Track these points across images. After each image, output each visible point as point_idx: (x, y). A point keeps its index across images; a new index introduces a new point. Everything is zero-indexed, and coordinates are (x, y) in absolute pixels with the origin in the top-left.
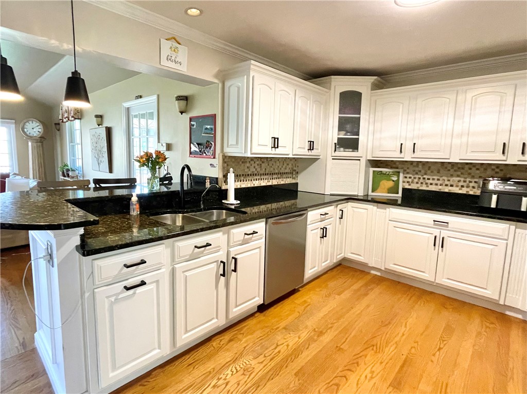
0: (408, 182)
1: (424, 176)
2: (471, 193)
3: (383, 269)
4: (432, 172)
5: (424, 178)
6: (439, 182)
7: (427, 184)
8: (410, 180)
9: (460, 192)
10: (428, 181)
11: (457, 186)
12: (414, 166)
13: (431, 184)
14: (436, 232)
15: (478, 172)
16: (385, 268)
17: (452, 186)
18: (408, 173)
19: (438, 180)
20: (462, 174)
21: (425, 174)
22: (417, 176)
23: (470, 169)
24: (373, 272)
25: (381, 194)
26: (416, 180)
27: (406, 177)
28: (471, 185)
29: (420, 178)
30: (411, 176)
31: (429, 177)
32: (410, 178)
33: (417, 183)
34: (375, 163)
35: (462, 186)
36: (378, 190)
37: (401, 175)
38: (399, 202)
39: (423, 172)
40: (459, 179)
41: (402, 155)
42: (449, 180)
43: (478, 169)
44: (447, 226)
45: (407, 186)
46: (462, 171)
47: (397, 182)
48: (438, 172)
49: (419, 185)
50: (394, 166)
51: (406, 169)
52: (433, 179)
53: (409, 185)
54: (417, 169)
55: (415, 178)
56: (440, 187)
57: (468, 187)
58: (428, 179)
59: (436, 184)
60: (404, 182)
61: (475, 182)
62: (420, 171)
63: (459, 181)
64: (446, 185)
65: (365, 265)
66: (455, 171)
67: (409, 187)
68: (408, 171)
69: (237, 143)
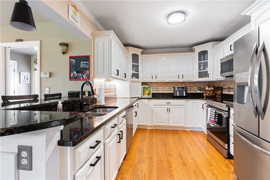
0: (153, 90)
1: (158, 88)
2: (170, 92)
3: (152, 126)
4: (160, 86)
5: (158, 89)
6: (162, 90)
7: (158, 90)
8: (154, 90)
9: (168, 92)
10: (159, 90)
11: (167, 90)
12: (154, 84)
13: (160, 90)
14: (167, 107)
15: (171, 85)
16: (153, 125)
17: (165, 90)
18: (153, 87)
19: (162, 89)
20: (167, 86)
21: (158, 87)
22: (155, 88)
23: (169, 84)
24: (148, 128)
25: (146, 96)
26: (155, 90)
27: (152, 89)
28: (170, 89)
29: (156, 89)
30: (154, 88)
31: (159, 88)
32: (154, 89)
33: (156, 90)
34: (143, 84)
35: (168, 90)
36: (145, 94)
37: (151, 88)
38: (151, 98)
39: (157, 87)
40: (167, 88)
41: (152, 80)
42: (164, 89)
43: (171, 84)
44: (170, 104)
45: (153, 92)
46: (167, 85)
47: (150, 91)
48: (161, 86)
49: (156, 91)
50: (148, 84)
51: (152, 85)
52: (160, 89)
53: (154, 91)
54: (155, 85)
55: (155, 89)
56: (162, 91)
57: (169, 90)
58: (159, 89)
59: (161, 90)
60: (152, 91)
61: (171, 89)
62: (156, 86)
63: (167, 89)
64: (164, 90)
65: (146, 126)
66: (166, 85)
67: (154, 92)
68: (153, 86)
69: (103, 71)
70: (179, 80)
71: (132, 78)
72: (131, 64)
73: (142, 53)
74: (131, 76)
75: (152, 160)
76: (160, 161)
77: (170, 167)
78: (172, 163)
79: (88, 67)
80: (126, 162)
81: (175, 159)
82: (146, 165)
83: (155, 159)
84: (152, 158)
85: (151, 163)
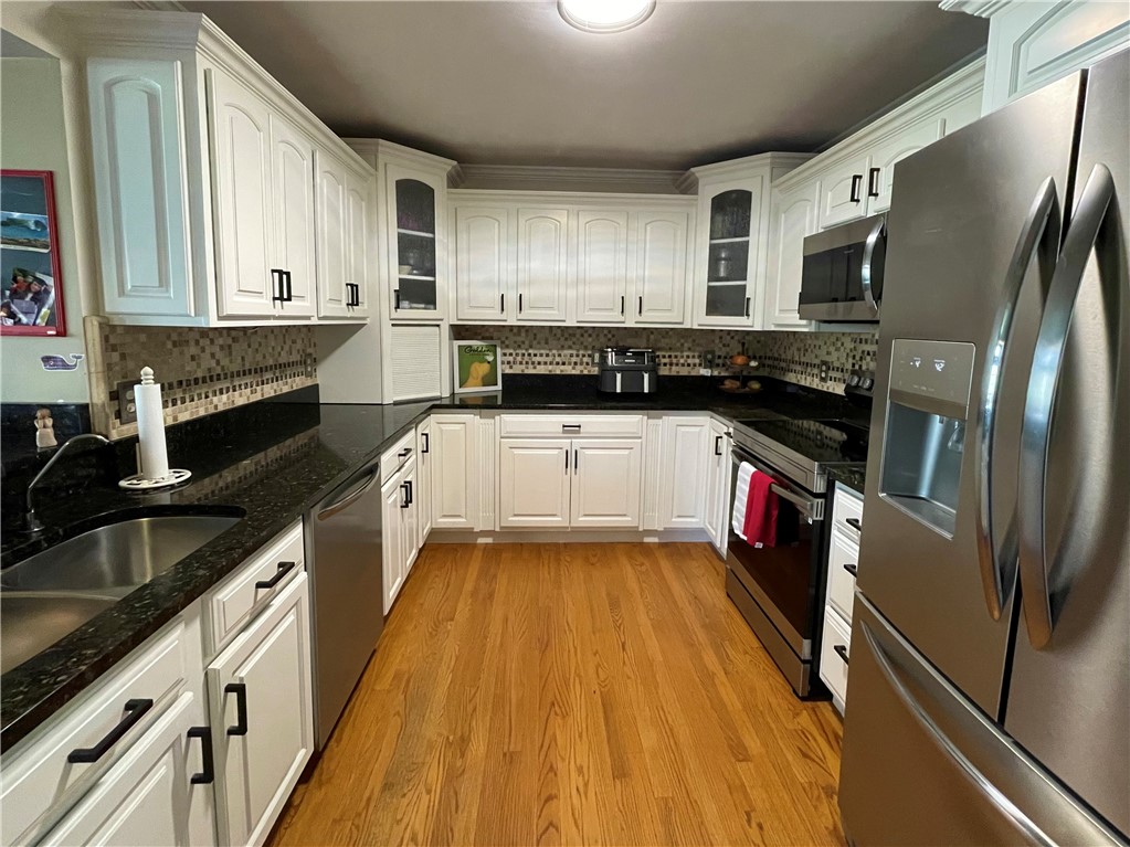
0: (509, 363)
1: (530, 351)
2: (586, 372)
3: (497, 529)
4: (539, 343)
5: (529, 355)
6: (549, 359)
7: (533, 363)
8: (511, 359)
9: (574, 372)
10: (534, 359)
11: (570, 364)
12: (515, 335)
13: (539, 363)
14: (565, 443)
15: (590, 339)
16: (501, 528)
17: (564, 364)
18: (507, 347)
19: (547, 355)
20: (574, 343)
21: (531, 347)
22: (520, 352)
23: (582, 335)
24: (481, 540)
25: (474, 389)
26: (519, 359)
27: (505, 355)
28: (585, 359)
29: (524, 355)
30: (511, 351)
31: (536, 352)
32: (511, 354)
33: (521, 363)
34: (459, 332)
35: (576, 363)
36: (470, 380)
37: (499, 350)
38: (499, 402)
39: (527, 345)
40: (571, 352)
41: (503, 317)
42: (560, 355)
43: (590, 336)
44: (579, 432)
45: (508, 371)
46: (574, 339)
47: (493, 365)
48: (547, 343)
49: (523, 367)
50: (487, 335)
51: (503, 339)
52: (541, 355)
53: (511, 367)
54: (519, 339)
55: (517, 355)
56: (550, 367)
57: (581, 364)
58: (535, 355)
59: (545, 363)
60: (503, 363)
61: (589, 356)
62: (523, 343)
63: (571, 356)
64: (558, 364)
65: (469, 532)
66: (566, 339)
67: (511, 371)
68: (507, 342)
69: (163, 281)
70: (622, 319)
71: (397, 307)
72: (394, 231)
73: (455, 181)
74: (393, 295)
75: (463, 756)
76: (505, 755)
77: (547, 801)
78: (561, 766)
79: (46, 247)
80: (316, 795)
81: (580, 736)
82: (425, 798)
83: (478, 748)
84: (464, 741)
85: (452, 777)
